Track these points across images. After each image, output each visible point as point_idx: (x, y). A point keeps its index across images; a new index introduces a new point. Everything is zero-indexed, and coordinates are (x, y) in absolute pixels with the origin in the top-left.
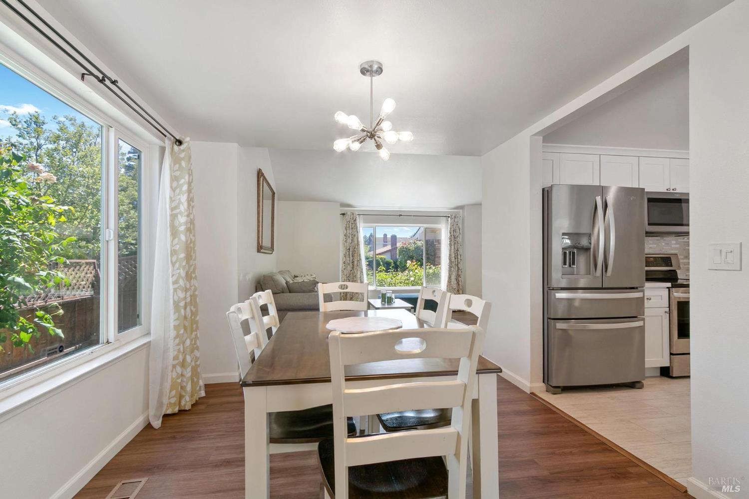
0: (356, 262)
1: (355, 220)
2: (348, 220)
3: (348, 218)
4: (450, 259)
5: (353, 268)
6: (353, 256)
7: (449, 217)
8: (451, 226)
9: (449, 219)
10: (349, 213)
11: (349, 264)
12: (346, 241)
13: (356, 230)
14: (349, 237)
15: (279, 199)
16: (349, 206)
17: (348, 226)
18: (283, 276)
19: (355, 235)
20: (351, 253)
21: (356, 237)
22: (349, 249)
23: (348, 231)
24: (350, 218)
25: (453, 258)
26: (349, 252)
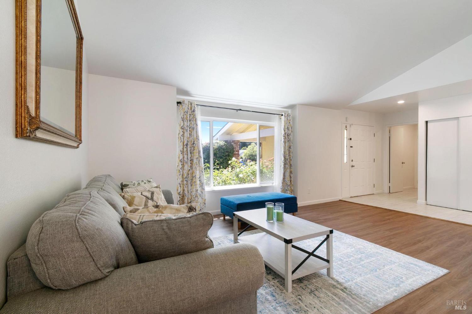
0: (195, 161)
1: (194, 111)
2: (186, 109)
3: (185, 107)
4: (285, 157)
5: (191, 167)
6: (191, 153)
7: (282, 115)
8: (285, 124)
9: (283, 117)
10: (186, 102)
11: (187, 163)
12: (183, 135)
13: (194, 122)
14: (187, 130)
15: (90, 72)
16: (186, 93)
17: (185, 116)
18: (106, 195)
19: (193, 129)
20: (189, 149)
21: (195, 131)
22: (187, 145)
23: (185, 123)
24: (188, 108)
25: (287, 156)
26: (187, 148)
